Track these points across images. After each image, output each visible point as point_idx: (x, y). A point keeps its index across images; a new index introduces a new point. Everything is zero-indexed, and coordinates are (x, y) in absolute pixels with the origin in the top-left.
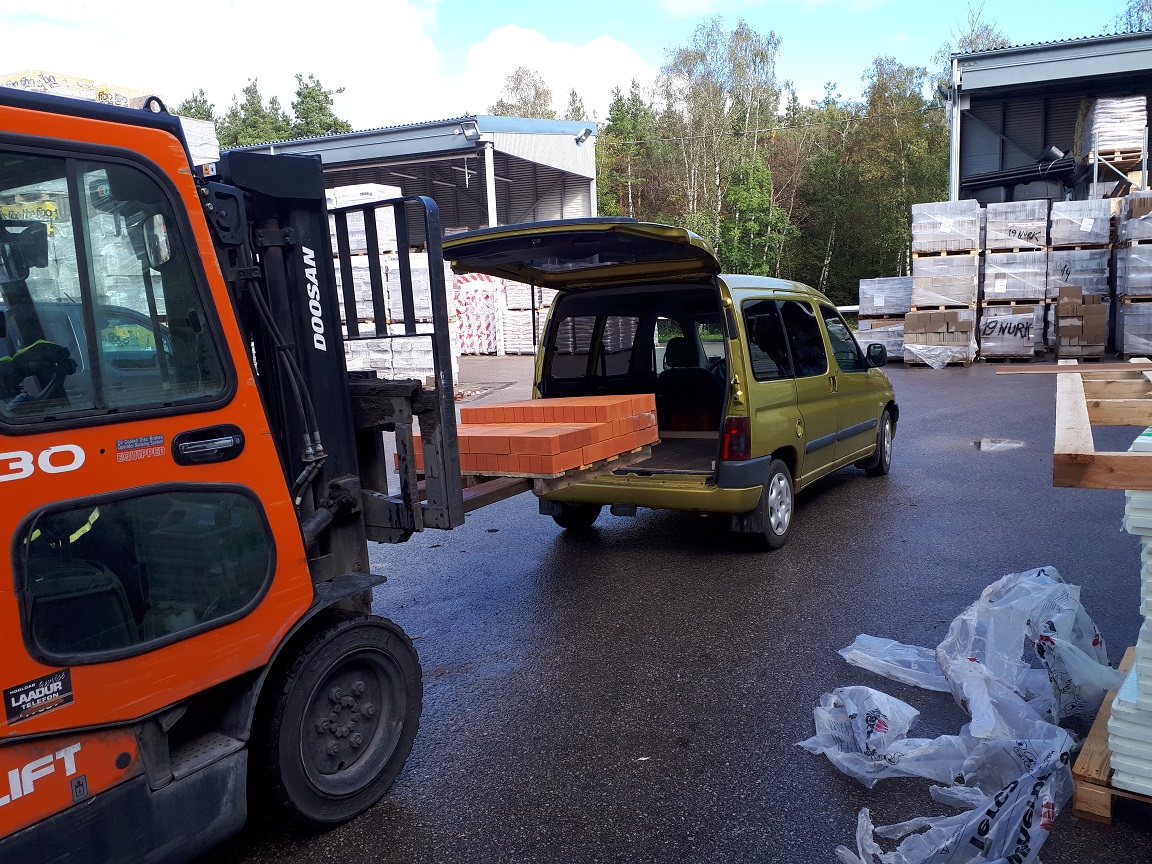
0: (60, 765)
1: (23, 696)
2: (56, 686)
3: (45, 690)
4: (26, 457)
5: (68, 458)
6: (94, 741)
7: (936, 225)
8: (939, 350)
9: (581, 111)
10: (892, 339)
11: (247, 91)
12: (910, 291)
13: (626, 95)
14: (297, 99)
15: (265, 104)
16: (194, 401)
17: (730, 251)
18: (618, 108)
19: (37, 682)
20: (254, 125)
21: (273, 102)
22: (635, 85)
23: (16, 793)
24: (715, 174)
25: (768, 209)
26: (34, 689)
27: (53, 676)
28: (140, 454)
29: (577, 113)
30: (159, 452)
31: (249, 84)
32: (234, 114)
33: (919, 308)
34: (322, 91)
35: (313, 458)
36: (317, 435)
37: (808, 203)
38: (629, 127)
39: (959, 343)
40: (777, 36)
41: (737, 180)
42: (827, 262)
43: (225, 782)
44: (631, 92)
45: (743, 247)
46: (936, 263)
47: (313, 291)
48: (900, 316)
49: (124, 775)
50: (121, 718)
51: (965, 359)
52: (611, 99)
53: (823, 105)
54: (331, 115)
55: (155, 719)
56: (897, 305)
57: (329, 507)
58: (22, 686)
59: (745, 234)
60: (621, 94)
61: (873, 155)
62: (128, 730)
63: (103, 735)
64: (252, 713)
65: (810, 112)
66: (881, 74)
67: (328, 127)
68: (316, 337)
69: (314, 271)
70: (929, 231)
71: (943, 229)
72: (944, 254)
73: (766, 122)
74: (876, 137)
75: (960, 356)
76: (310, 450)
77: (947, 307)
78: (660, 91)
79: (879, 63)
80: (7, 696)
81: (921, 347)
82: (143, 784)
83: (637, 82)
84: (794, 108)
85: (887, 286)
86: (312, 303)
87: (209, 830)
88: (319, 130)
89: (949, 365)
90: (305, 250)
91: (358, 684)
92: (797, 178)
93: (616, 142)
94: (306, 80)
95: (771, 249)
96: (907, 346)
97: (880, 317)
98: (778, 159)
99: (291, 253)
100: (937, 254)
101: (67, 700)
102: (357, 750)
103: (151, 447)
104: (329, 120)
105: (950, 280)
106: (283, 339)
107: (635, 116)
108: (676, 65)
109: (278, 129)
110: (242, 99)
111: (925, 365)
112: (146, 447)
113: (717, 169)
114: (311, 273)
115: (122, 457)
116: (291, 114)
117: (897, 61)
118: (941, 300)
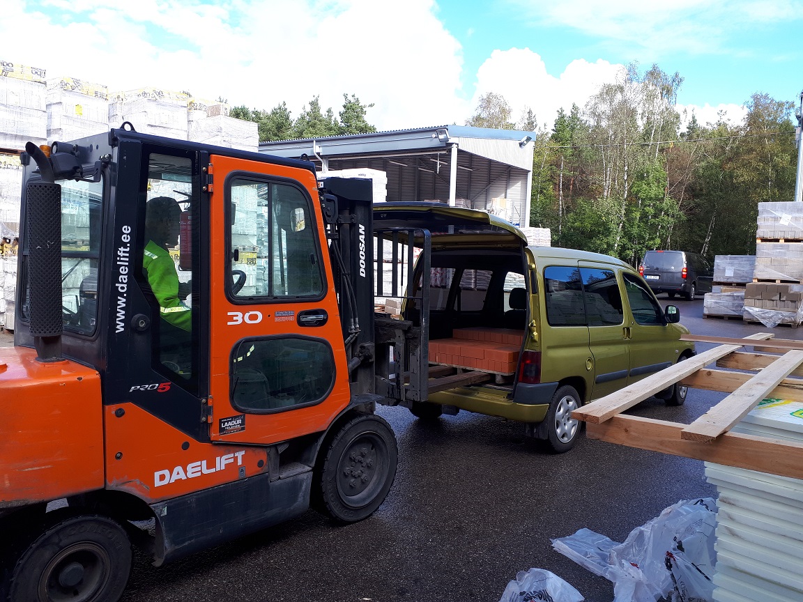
0: (235, 459)
1: (226, 423)
2: (239, 421)
3: (235, 422)
4: (240, 314)
5: (255, 317)
6: (250, 450)
7: (776, 219)
8: (772, 313)
9: (534, 124)
10: (736, 302)
11: (312, 104)
12: (753, 266)
13: (568, 113)
14: (343, 110)
15: (323, 112)
16: (309, 297)
17: (632, 227)
18: (561, 123)
19: (232, 418)
20: (314, 126)
21: (329, 111)
22: (574, 107)
23: (218, 469)
24: (624, 171)
25: (663, 199)
26: (231, 421)
27: (238, 416)
28: (284, 319)
29: (531, 125)
30: (292, 319)
31: (313, 99)
32: (303, 118)
33: (759, 280)
34: (360, 105)
35: (354, 331)
36: (357, 319)
37: (695, 196)
38: (568, 136)
39: (789, 309)
40: (680, 76)
41: (641, 177)
42: (707, 240)
43: (301, 486)
44: (572, 112)
45: (642, 224)
46: (775, 247)
47: (362, 247)
48: (742, 285)
49: (260, 470)
50: (262, 442)
51: (793, 322)
52: (556, 116)
53: (715, 126)
54: (363, 122)
55: (276, 446)
56: (743, 276)
57: (360, 357)
58: (226, 419)
59: (644, 216)
60: (564, 113)
61: (746, 165)
62: (265, 449)
63: (254, 449)
64: (317, 453)
65: (704, 131)
66: (756, 105)
67: (361, 130)
68: (361, 270)
69: (363, 237)
70: (770, 223)
71: (782, 222)
72: (782, 242)
73: (666, 137)
74: (750, 151)
75: (789, 319)
76: (353, 327)
77: (782, 281)
78: (588, 113)
79: (756, 98)
80: (220, 422)
81: (757, 309)
82: (267, 477)
83: (577, 105)
84: (693, 127)
85: (736, 261)
86: (361, 253)
87: (292, 508)
88: (355, 131)
89: (779, 325)
90: (360, 226)
91: (364, 449)
92: (689, 178)
93: (557, 146)
94: (350, 98)
95: (663, 227)
96: (746, 308)
97: (729, 284)
98: (674, 163)
99: (354, 227)
100: (777, 240)
101: (243, 429)
102: (364, 483)
103: (289, 316)
104: (362, 125)
105: (786, 261)
106: (346, 270)
107: (573, 129)
108: (601, 95)
109: (330, 129)
110: (308, 109)
111: (760, 324)
112: (286, 316)
113: (626, 168)
114: (362, 238)
115: (276, 319)
116: (339, 119)
117: (770, 96)
118: (777, 275)
